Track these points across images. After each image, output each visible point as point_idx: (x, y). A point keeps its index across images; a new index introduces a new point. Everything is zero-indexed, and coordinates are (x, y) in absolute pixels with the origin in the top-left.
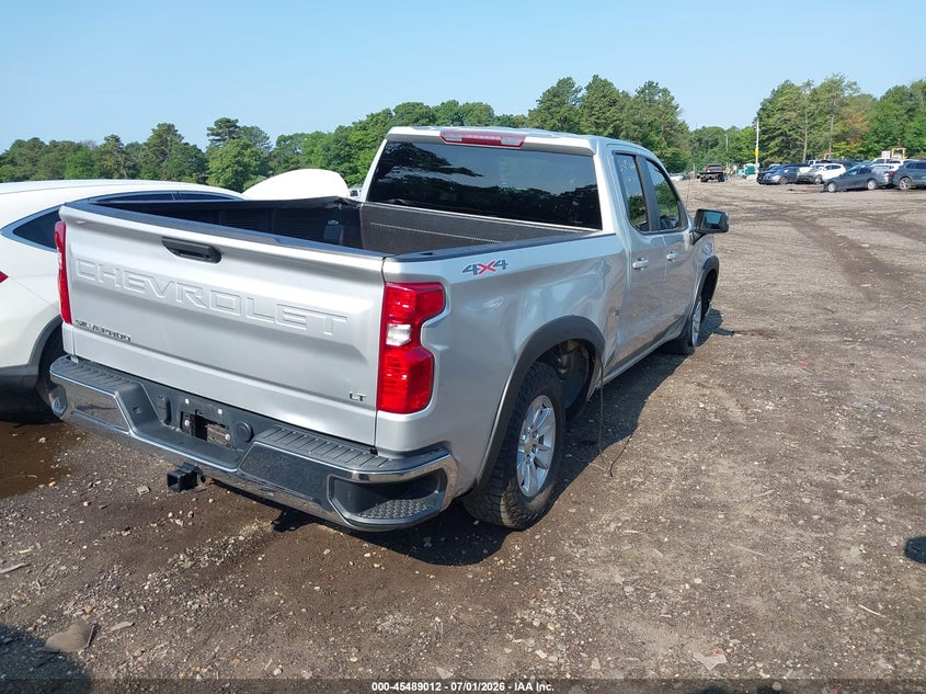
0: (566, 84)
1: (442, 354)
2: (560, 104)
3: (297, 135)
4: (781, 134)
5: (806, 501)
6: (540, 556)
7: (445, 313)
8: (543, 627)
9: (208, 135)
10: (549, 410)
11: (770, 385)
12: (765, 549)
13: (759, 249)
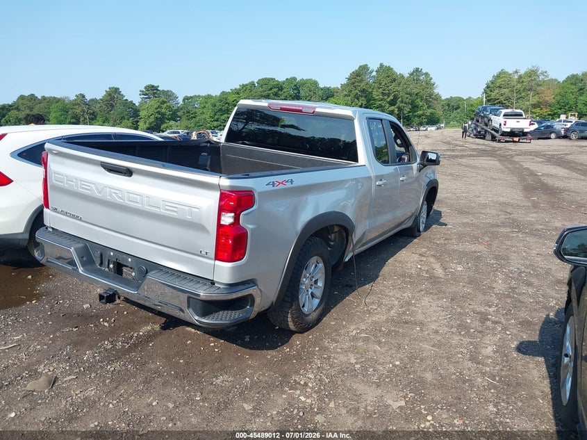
0: (364, 69)
1: (252, 230)
2: (361, 81)
3: (195, 96)
4: (499, 102)
5: (469, 321)
6: (310, 347)
7: (255, 207)
8: (306, 384)
9: (140, 95)
10: (321, 265)
11: (462, 256)
12: (439, 347)
13: (475, 175)
